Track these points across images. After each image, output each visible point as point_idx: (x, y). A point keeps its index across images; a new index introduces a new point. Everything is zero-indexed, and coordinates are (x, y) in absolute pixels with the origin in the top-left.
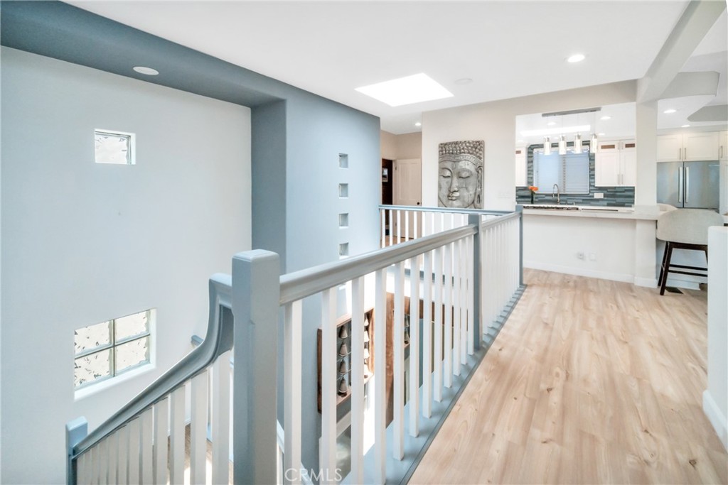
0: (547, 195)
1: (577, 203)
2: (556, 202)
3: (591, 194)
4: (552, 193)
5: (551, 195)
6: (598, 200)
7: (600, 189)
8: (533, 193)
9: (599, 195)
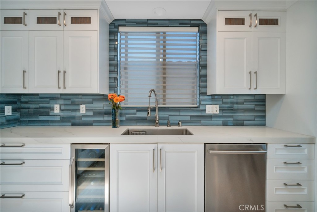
0: (140, 110)
1: (184, 122)
2: (153, 121)
3: (201, 108)
4: (147, 105)
5: (145, 109)
6: (211, 116)
7: (215, 98)
8: (116, 107)
9: (212, 109)
